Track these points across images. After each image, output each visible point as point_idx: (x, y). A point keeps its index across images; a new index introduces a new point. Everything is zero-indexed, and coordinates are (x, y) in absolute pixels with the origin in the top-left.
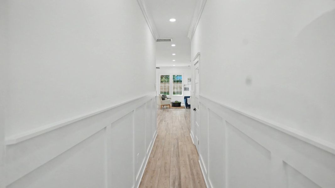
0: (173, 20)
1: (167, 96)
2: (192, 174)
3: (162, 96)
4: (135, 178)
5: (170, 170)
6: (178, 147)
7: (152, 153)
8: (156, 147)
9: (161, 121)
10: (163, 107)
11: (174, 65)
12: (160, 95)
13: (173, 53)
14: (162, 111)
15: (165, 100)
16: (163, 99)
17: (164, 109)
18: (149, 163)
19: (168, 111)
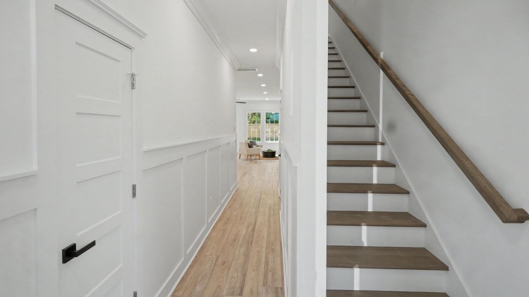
0: (253, 50)
1: (257, 142)
2: (269, 221)
3: (249, 142)
4: (208, 220)
5: (246, 218)
6: (260, 200)
7: (228, 204)
8: (234, 199)
9: (245, 174)
10: (250, 158)
11: (267, 99)
12: (246, 141)
13: (263, 84)
14: (248, 162)
15: (252, 147)
16: (250, 146)
17: (251, 160)
18: (224, 213)
19: (256, 163)
